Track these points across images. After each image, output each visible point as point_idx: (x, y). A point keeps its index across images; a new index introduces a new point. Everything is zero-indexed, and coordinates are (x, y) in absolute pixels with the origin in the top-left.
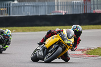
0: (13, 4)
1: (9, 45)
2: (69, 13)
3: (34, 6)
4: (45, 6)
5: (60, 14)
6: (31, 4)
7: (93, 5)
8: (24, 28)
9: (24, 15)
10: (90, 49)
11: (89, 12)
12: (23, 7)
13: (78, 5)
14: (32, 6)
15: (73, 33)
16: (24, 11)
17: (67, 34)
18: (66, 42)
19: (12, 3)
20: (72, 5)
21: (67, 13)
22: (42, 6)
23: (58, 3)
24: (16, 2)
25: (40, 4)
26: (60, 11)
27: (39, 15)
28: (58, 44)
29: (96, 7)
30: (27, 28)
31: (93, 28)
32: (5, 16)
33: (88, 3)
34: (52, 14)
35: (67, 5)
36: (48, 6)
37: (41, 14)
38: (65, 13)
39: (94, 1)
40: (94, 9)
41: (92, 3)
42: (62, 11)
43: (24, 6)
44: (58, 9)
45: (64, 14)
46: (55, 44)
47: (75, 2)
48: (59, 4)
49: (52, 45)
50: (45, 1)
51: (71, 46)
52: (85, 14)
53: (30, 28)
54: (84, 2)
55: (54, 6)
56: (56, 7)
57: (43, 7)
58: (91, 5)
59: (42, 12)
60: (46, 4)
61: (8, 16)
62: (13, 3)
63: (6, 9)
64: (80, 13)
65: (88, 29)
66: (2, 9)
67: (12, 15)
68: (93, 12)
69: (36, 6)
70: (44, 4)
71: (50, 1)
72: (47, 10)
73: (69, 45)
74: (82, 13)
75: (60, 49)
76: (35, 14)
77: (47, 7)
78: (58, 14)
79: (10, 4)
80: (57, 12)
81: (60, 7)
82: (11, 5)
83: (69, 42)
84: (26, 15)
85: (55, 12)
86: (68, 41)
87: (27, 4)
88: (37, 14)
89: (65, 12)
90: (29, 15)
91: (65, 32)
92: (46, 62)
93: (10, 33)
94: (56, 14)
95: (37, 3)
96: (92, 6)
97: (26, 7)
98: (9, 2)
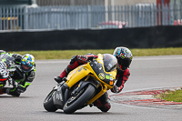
0: (29, 9)
1: (31, 81)
2: (130, 26)
3: (66, 13)
4: (87, 12)
5: (114, 27)
6: (62, 9)
7: (174, 10)
8: (49, 52)
9: (49, 29)
10: (168, 91)
11: (167, 24)
12: (46, 15)
13: (147, 11)
14: (63, 13)
15: (115, 61)
16: (49, 22)
17: (105, 63)
18: (102, 76)
19: (28, 7)
20: (136, 12)
21: (127, 26)
22: (82, 12)
23: (110, 7)
24: (34, 6)
25: (78, 9)
26: (114, 22)
27: (77, 29)
28: (88, 80)
29: (179, 16)
30: (55, 52)
31: (173, 53)
32: (15, 30)
33: (165, 7)
34: (100, 28)
35: (127, 12)
36: (92, 13)
37: (80, 28)
38: (124, 26)
39: (175, 5)
40: (176, 18)
41: (172, 8)
42: (117, 22)
43: (50, 13)
44: (110, 18)
45: (121, 27)
46: (83, 80)
47: (140, 5)
48: (113, 9)
49: (78, 83)
50: (86, 5)
51: (111, 83)
52: (159, 28)
53: (60, 52)
54: (157, 6)
55: (104, 12)
56: (107, 14)
57: (84, 15)
58: (169, 11)
59: (81, 24)
60: (89, 10)
61: (20, 30)
62: (30, 7)
63: (17, 18)
64: (149, 25)
65: (165, 54)
66: (9, 19)
67: (27, 30)
68: (173, 24)
69: (71, 14)
70: (84, 10)
71: (96, 4)
72: (90, 19)
73: (107, 82)
74: (153, 25)
75: (91, 89)
76: (69, 28)
77: (90, 15)
78: (110, 27)
79: (23, 10)
80: (109, 24)
81: (113, 14)
82: (27, 11)
83: (107, 78)
84: (53, 29)
85: (105, 24)
86: (105, 74)
87: (55, 10)
88: (73, 28)
89: (124, 23)
90: (59, 28)
91: (100, 60)
92: (67, 112)
93: (33, 61)
94: (107, 27)
95: (72, 8)
96: (172, 14)
97: (52, 15)
98: (22, 6)
